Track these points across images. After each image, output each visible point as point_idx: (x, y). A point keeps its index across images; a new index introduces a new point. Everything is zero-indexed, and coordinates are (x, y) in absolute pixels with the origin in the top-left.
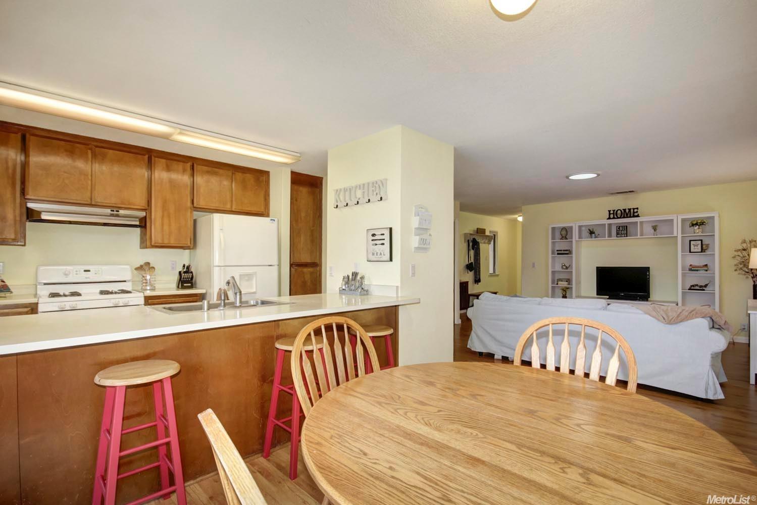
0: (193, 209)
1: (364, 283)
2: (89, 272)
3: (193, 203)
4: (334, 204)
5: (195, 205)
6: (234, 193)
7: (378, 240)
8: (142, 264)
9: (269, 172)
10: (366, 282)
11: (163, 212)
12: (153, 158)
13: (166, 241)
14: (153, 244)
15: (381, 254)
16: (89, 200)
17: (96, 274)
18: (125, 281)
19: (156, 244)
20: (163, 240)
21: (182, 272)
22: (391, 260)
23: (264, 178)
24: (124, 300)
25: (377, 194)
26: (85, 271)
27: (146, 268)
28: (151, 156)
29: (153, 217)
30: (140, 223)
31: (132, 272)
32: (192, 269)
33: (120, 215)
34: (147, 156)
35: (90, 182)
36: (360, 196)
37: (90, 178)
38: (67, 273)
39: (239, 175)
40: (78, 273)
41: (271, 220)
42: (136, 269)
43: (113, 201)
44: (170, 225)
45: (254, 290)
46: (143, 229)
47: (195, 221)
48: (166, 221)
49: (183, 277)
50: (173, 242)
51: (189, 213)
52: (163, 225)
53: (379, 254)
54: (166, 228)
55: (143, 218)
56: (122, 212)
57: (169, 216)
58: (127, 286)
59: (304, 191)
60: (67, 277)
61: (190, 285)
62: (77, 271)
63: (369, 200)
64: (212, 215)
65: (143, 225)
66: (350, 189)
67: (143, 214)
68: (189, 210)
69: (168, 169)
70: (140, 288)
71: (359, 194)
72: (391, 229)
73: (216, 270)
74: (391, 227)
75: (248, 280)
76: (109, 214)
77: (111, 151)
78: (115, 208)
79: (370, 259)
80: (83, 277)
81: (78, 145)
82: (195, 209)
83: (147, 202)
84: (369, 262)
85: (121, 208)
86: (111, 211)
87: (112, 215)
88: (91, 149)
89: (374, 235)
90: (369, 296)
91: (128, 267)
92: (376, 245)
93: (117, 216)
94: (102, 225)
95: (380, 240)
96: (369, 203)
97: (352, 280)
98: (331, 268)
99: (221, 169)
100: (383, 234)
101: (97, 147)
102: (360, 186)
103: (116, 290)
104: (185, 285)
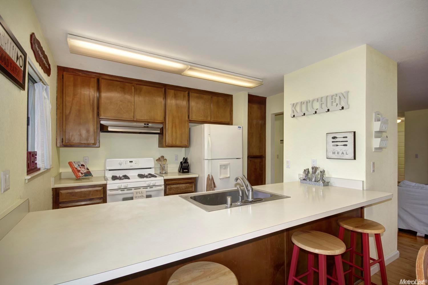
0: (189, 121)
1: (324, 176)
2: (132, 163)
3: (189, 118)
4: (291, 114)
5: (190, 119)
6: (212, 111)
7: (340, 142)
8: (160, 157)
9: (232, 95)
10: (326, 175)
11: (172, 124)
12: (167, 89)
13: (174, 143)
14: (167, 145)
15: (343, 153)
16: (133, 118)
17: (136, 163)
18: (151, 168)
19: (169, 145)
20: (172, 142)
21: (183, 163)
22: (355, 159)
23: (230, 99)
24: (153, 182)
25: (337, 104)
26: (130, 162)
27: (162, 159)
28: (166, 89)
29: (167, 128)
30: (160, 132)
31: (154, 162)
32: (189, 161)
33: (149, 127)
34: (164, 89)
35: (133, 107)
36: (318, 108)
37: (133, 104)
38: (121, 163)
39: (215, 98)
40: (126, 163)
41: (239, 127)
42: (157, 160)
43: (145, 118)
44: (176, 133)
45: (229, 176)
46: (161, 135)
47: (190, 129)
48: (174, 129)
49: (183, 166)
50: (178, 143)
51: (187, 124)
52: (172, 132)
53: (340, 153)
54: (174, 134)
55: (161, 128)
56: (150, 125)
57: (176, 127)
58: (152, 172)
59: (255, 107)
60: (121, 166)
61: (187, 171)
62: (126, 162)
63: (328, 110)
64: (203, 125)
65: (162, 132)
66: (307, 102)
67: (161, 126)
68: (187, 122)
69: (176, 97)
70: (159, 172)
71: (317, 105)
72: (355, 133)
73: (206, 162)
74: (354, 131)
75: (225, 169)
76: (143, 127)
77: (145, 87)
78: (147, 123)
79: (330, 156)
80: (129, 166)
81: (127, 84)
82: (190, 121)
83: (163, 118)
84: (328, 159)
85: (149, 122)
86: (144, 124)
87: (145, 127)
88: (134, 86)
89: (334, 138)
90: (330, 187)
91: (152, 159)
92: (337, 145)
93: (147, 127)
94: (139, 133)
95: (342, 142)
96: (328, 112)
97: (313, 173)
98: (288, 162)
99: (205, 95)
100: (346, 137)
101: (137, 84)
102: (318, 99)
103: (146, 174)
104: (184, 171)
